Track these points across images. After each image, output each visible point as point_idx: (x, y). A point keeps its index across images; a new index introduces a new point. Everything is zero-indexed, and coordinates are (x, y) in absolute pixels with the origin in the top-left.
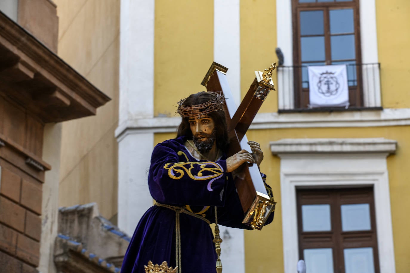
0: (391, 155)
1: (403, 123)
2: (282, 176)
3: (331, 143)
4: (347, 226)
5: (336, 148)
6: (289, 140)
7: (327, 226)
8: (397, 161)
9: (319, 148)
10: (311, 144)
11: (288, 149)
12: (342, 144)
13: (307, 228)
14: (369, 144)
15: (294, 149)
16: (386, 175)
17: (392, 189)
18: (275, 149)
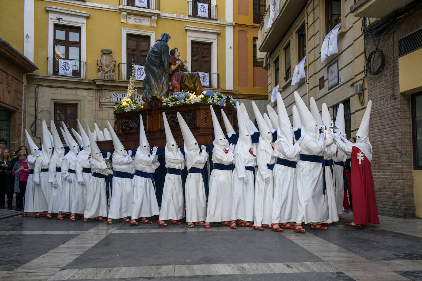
0: (88, 18)
1: (93, 8)
2: (49, 19)
3: (68, 10)
4: (71, 39)
5: (69, 12)
6: (53, 7)
7: (64, 39)
8: (90, 20)
9: (63, 11)
10: (60, 9)
11: (52, 9)
12: (71, 11)
13: (57, 38)
14: (81, 13)
15: (54, 10)
16: (86, 24)
17: (87, 29)
18: (47, 9)
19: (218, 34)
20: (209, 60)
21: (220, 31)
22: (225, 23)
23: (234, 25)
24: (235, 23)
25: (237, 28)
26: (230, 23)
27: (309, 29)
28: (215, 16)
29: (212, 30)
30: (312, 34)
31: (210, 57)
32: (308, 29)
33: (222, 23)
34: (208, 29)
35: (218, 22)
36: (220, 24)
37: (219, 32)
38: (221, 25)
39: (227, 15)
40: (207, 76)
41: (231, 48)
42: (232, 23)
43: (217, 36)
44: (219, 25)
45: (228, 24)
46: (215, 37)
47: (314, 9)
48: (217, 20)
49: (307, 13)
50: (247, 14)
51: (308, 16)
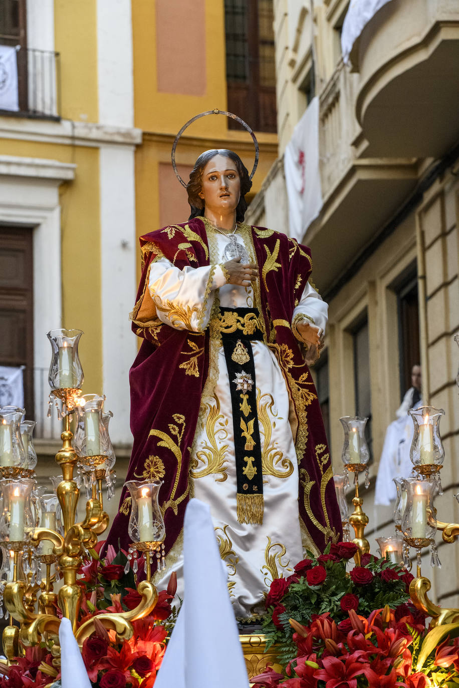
19: (66, 185)
20: (25, 303)
21: (73, 169)
22: (95, 134)
23: (138, 140)
24: (144, 134)
25: (154, 155)
26: (119, 133)
27: (430, 303)
28: (48, 101)
29: (37, 166)
30: (441, 330)
31: (26, 290)
32: (427, 299)
33: (80, 132)
34: (19, 164)
35: (65, 128)
36: (73, 138)
37: (69, 175)
38: (78, 143)
39: (103, 95)
40: (15, 381)
41: (124, 245)
42: (127, 134)
43: (61, 195)
44: (68, 142)
45: (107, 138)
46: (49, 196)
47: (444, 234)
48: (57, 120)
49: (423, 234)
50: (197, 88)
51: (424, 250)
